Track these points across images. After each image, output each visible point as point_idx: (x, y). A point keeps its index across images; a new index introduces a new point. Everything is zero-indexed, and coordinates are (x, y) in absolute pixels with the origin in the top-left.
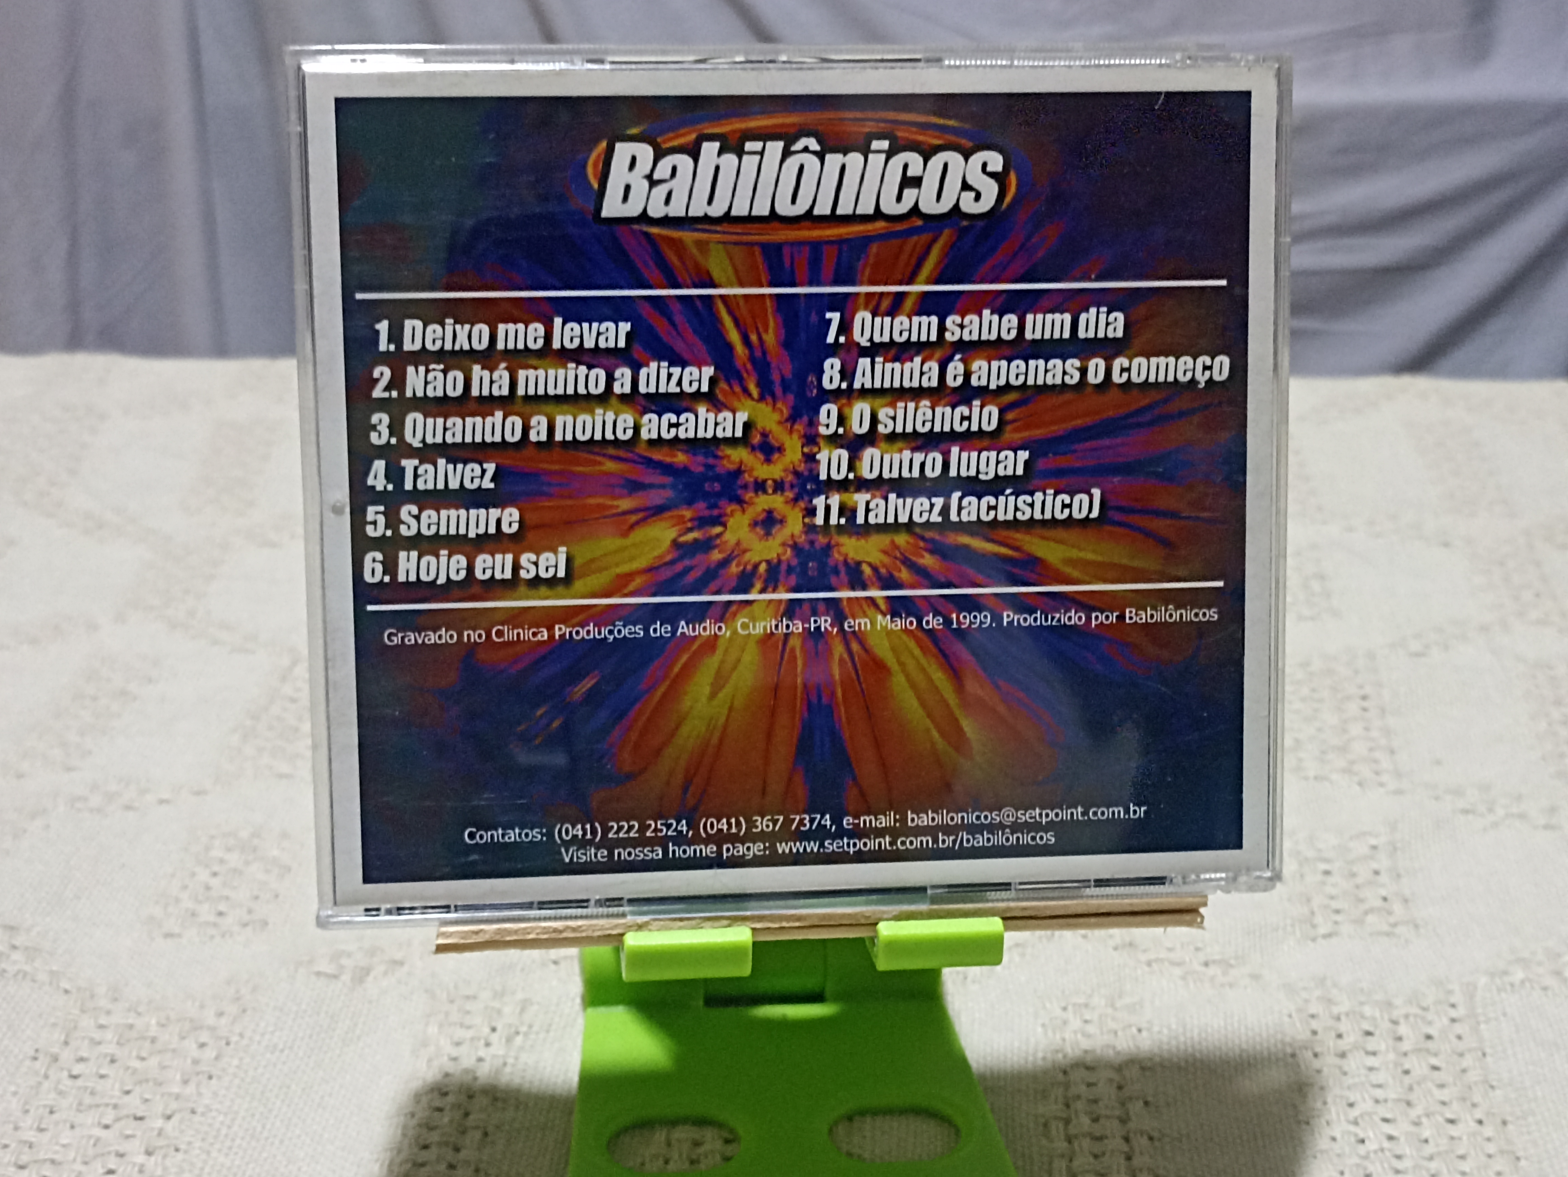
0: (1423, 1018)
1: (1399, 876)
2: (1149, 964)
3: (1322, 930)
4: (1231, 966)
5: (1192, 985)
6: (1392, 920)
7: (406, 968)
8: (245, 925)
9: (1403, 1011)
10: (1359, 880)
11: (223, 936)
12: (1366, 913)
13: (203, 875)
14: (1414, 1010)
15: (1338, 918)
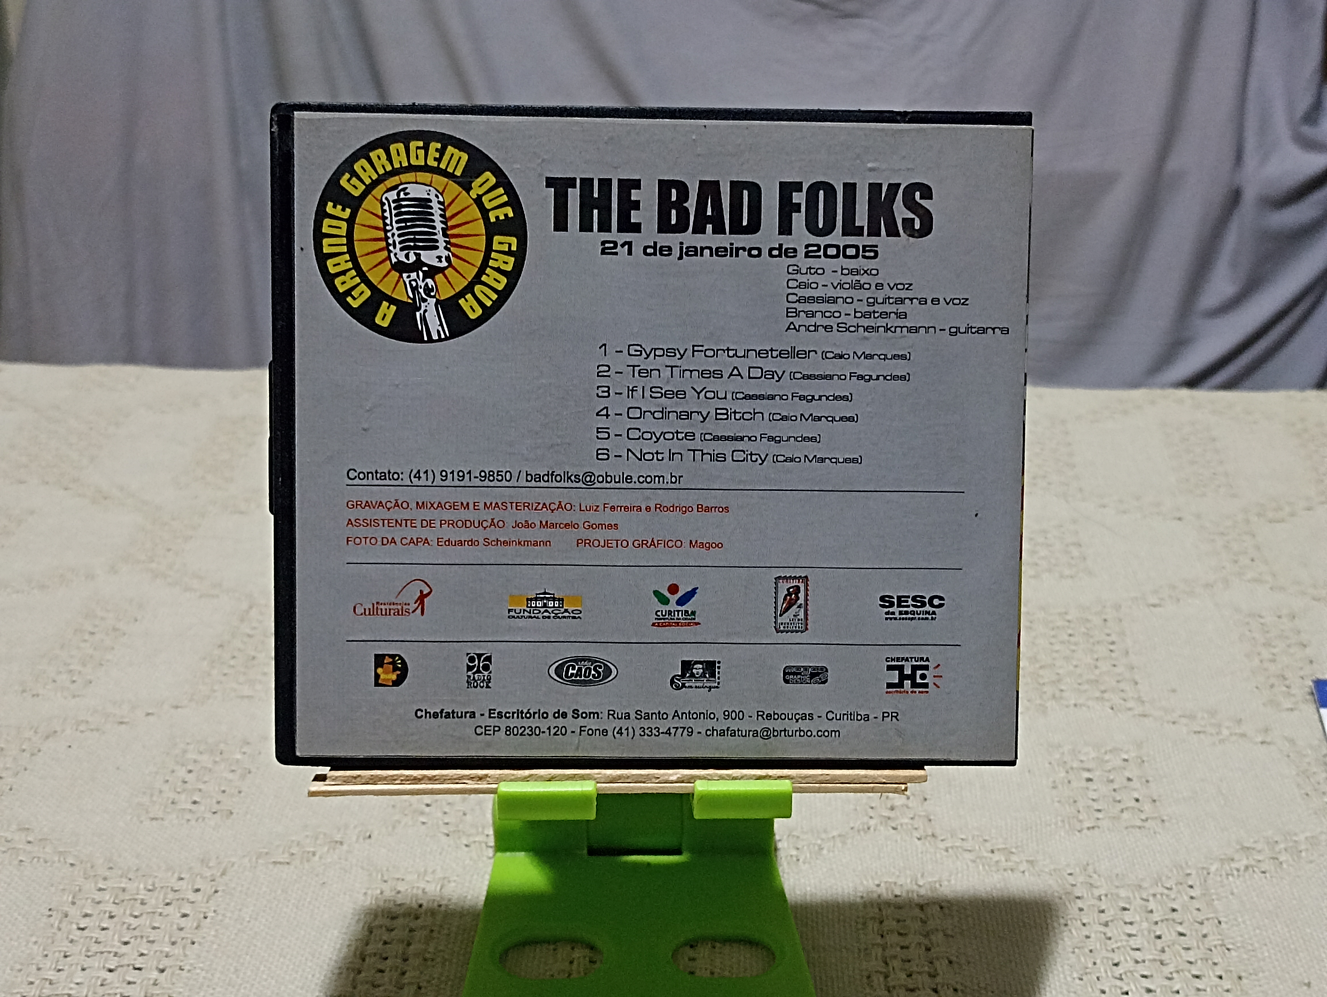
0: (1167, 896)
1: (1147, 781)
2: (947, 850)
3: (1087, 824)
4: (1012, 853)
5: (981, 867)
6: (1143, 817)
7: (345, 847)
8: (215, 813)
9: (1152, 891)
10: (1116, 786)
11: (197, 820)
12: (1122, 811)
13: (181, 772)
14: (1160, 890)
15: (1100, 815)
